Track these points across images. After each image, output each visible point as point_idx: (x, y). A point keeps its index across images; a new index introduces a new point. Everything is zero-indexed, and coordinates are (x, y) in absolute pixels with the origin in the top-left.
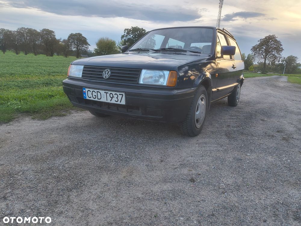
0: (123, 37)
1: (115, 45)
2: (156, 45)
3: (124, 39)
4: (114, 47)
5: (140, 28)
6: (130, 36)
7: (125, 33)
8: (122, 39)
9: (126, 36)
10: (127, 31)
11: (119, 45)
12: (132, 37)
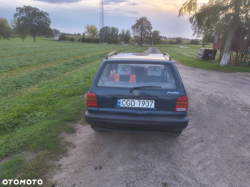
0: (16, 15)
1: (7, 22)
2: (51, 23)
3: (17, 17)
4: (7, 25)
5: (33, 7)
6: (24, 14)
7: (18, 12)
8: (15, 18)
9: (19, 15)
10: (20, 10)
11: (12, 23)
12: (26, 15)
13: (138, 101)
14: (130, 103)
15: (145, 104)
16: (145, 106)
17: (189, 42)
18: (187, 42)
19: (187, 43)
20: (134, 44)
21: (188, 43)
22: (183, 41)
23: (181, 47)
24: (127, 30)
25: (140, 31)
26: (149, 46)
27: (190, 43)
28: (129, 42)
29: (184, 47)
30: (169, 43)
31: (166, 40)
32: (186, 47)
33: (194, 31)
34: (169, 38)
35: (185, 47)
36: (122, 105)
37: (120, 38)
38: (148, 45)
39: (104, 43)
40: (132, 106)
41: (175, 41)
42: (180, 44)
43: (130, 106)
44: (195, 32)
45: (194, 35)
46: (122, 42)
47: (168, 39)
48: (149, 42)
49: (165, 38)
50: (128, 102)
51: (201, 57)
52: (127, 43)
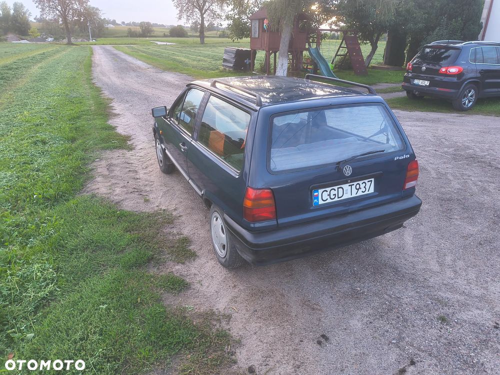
13: (349, 186)
14: (336, 192)
15: (360, 188)
16: (360, 193)
17: (167, 32)
18: (162, 32)
19: (164, 34)
20: (44, 40)
21: (166, 34)
22: (154, 29)
23: (159, 43)
24: (15, 4)
25: (59, 8)
26: (83, 43)
27: (169, 34)
28: (29, 35)
29: (165, 43)
30: (127, 35)
31: (118, 28)
33: (179, 9)
34: (123, 23)
35: (168, 44)
36: (321, 202)
38: (82, 41)
40: (338, 198)
41: (139, 30)
42: (149, 37)
43: (336, 199)
44: (181, 11)
45: (180, 18)
46: (10, 36)
47: (119, 25)
48: (80, 34)
49: (114, 22)
50: (333, 192)
51: (232, 65)
52: (23, 37)
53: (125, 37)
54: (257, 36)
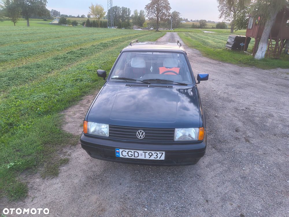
17: (215, 26)
18: (212, 26)
19: (213, 27)
20: (149, 29)
21: (214, 27)
22: (207, 24)
23: (205, 32)
24: (141, 11)
25: (156, 13)
26: (167, 31)
27: (216, 27)
28: (142, 26)
29: (208, 32)
30: (191, 27)
31: (188, 23)
32: (212, 31)
33: (221, 12)
34: (191, 20)
35: (210, 32)
37: (133, 21)
38: (166, 30)
39: (113, 27)
41: (198, 24)
42: (204, 28)
44: (222, 13)
45: (220, 17)
46: (135, 26)
47: (189, 21)
48: (167, 26)
49: (186, 20)
51: (231, 46)
52: (140, 27)
53: (190, 28)
54: (251, 27)
